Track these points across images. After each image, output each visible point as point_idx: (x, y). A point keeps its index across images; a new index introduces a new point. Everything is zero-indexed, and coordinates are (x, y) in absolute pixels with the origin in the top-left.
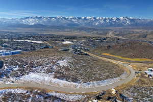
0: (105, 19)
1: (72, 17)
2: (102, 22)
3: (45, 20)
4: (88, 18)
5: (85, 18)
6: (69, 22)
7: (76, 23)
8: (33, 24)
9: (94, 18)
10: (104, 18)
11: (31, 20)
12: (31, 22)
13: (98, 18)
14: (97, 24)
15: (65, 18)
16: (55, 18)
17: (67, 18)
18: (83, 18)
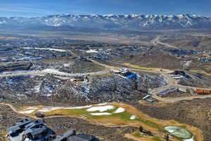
0: (158, 18)
2: (153, 21)
3: (74, 19)
4: (133, 16)
5: (130, 17)
7: (116, 23)
8: (58, 25)
9: (142, 16)
10: (156, 16)
11: (56, 19)
12: (57, 22)
13: (147, 16)
14: (145, 25)
15: (101, 17)
16: (89, 16)
17: (104, 16)
18: (126, 16)
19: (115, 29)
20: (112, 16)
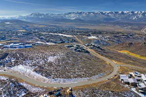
0: (145, 13)
2: (140, 16)
3: (84, 15)
4: (125, 12)
7: (113, 17)
8: (74, 19)
9: (132, 12)
10: (143, 12)
12: (73, 17)
13: (136, 12)
14: (134, 18)
15: (102, 13)
16: (93, 13)
17: (104, 12)
18: (120, 12)
20: (110, 13)
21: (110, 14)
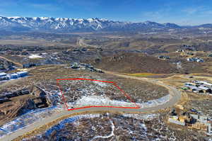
0: (68, 22)
1: (17, 17)
2: (64, 24)
4: (42, 18)
5: (39, 20)
6: (14, 25)
7: (25, 25)
9: (53, 19)
10: (67, 19)
13: (57, 19)
14: (56, 28)
15: (6, 19)
17: (9, 18)
18: (35, 18)
19: (25, 32)
20: (20, 19)
21: (19, 21)
